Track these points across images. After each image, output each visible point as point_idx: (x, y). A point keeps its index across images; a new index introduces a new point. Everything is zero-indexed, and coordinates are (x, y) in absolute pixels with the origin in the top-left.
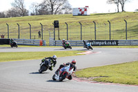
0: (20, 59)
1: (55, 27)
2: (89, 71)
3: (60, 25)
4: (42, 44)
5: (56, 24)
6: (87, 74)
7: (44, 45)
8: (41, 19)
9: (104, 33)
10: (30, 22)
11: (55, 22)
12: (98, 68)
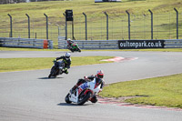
0: (13, 69)
1: (67, 20)
2: (119, 87)
3: (74, 17)
4: (47, 46)
5: (69, 16)
6: (116, 92)
7: (50, 48)
8: (46, 8)
9: (143, 29)
10: (29, 12)
11: (67, 11)
12: (133, 83)
